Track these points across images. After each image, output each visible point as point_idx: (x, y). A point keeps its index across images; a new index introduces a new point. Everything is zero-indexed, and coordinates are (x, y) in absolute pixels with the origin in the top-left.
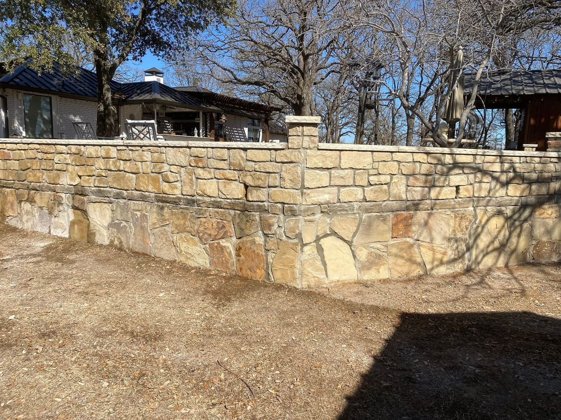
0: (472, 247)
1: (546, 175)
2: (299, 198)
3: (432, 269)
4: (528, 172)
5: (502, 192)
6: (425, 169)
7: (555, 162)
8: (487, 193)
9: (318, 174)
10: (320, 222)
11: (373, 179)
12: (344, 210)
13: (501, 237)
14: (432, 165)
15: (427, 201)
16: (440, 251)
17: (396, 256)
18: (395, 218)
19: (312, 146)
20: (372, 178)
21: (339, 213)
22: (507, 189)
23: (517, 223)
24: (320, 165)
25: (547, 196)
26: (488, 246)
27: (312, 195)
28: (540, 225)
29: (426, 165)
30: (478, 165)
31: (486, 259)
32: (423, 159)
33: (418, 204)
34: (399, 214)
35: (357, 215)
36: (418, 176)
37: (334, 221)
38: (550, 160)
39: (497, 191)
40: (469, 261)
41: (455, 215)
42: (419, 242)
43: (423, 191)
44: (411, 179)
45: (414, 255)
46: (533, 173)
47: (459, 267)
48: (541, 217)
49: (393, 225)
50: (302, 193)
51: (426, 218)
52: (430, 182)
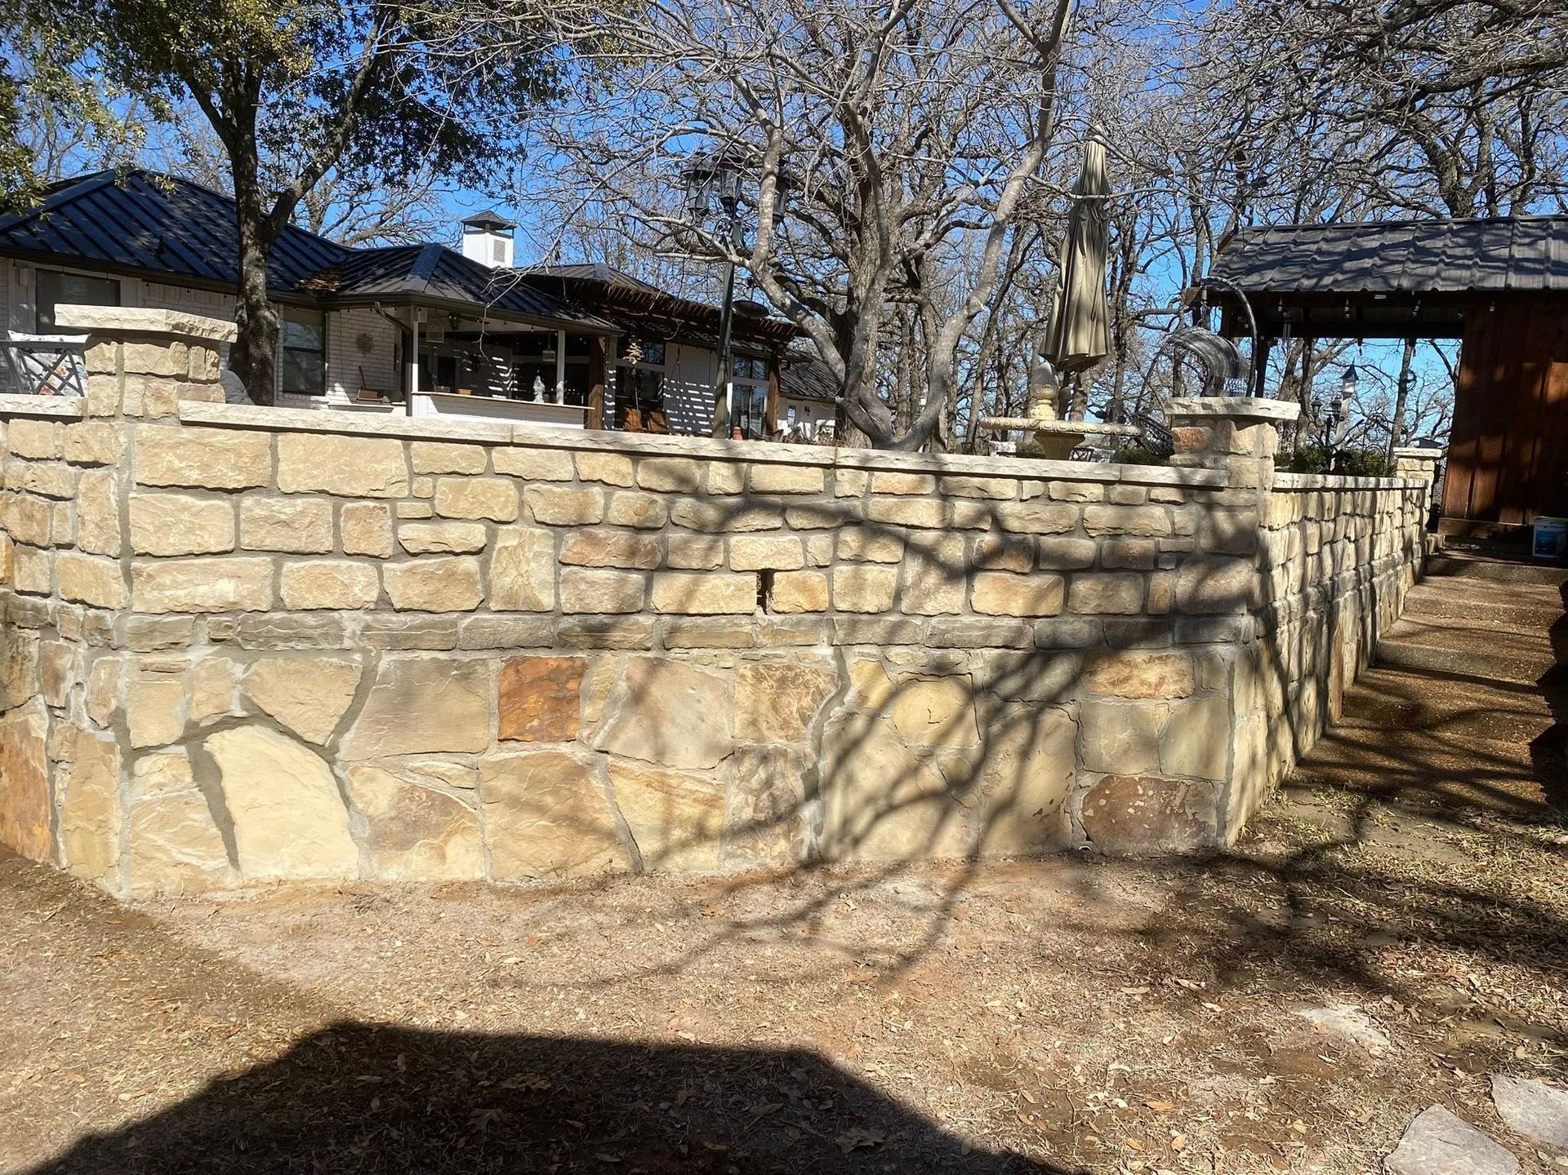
0: (829, 784)
1: (1136, 546)
2: (119, 587)
3: (663, 854)
4: (1058, 534)
5: (951, 598)
6: (625, 507)
7: (1169, 502)
8: (886, 602)
9: (185, 508)
10: (203, 674)
11: (414, 535)
12: (301, 638)
13: (948, 754)
14: (656, 497)
15: (641, 618)
16: (693, 792)
17: (515, 803)
18: (511, 672)
19: (155, 410)
20: (407, 531)
21: (281, 646)
22: (970, 588)
23: (1016, 709)
24: (194, 477)
25: (1144, 620)
26: (896, 784)
27: (167, 580)
28: (1111, 720)
29: (630, 494)
30: (844, 503)
31: (886, 827)
32: (617, 472)
33: (604, 629)
34: (525, 659)
35: (358, 657)
36: (601, 532)
37: (258, 674)
38: (1148, 493)
39: (927, 594)
40: (818, 830)
41: (756, 670)
42: (610, 759)
43: (622, 582)
44: (571, 542)
45: (587, 803)
46: (1080, 537)
47: (775, 851)
48: (1117, 691)
49: (501, 696)
50: (129, 576)
51: (639, 675)
52: (648, 554)
